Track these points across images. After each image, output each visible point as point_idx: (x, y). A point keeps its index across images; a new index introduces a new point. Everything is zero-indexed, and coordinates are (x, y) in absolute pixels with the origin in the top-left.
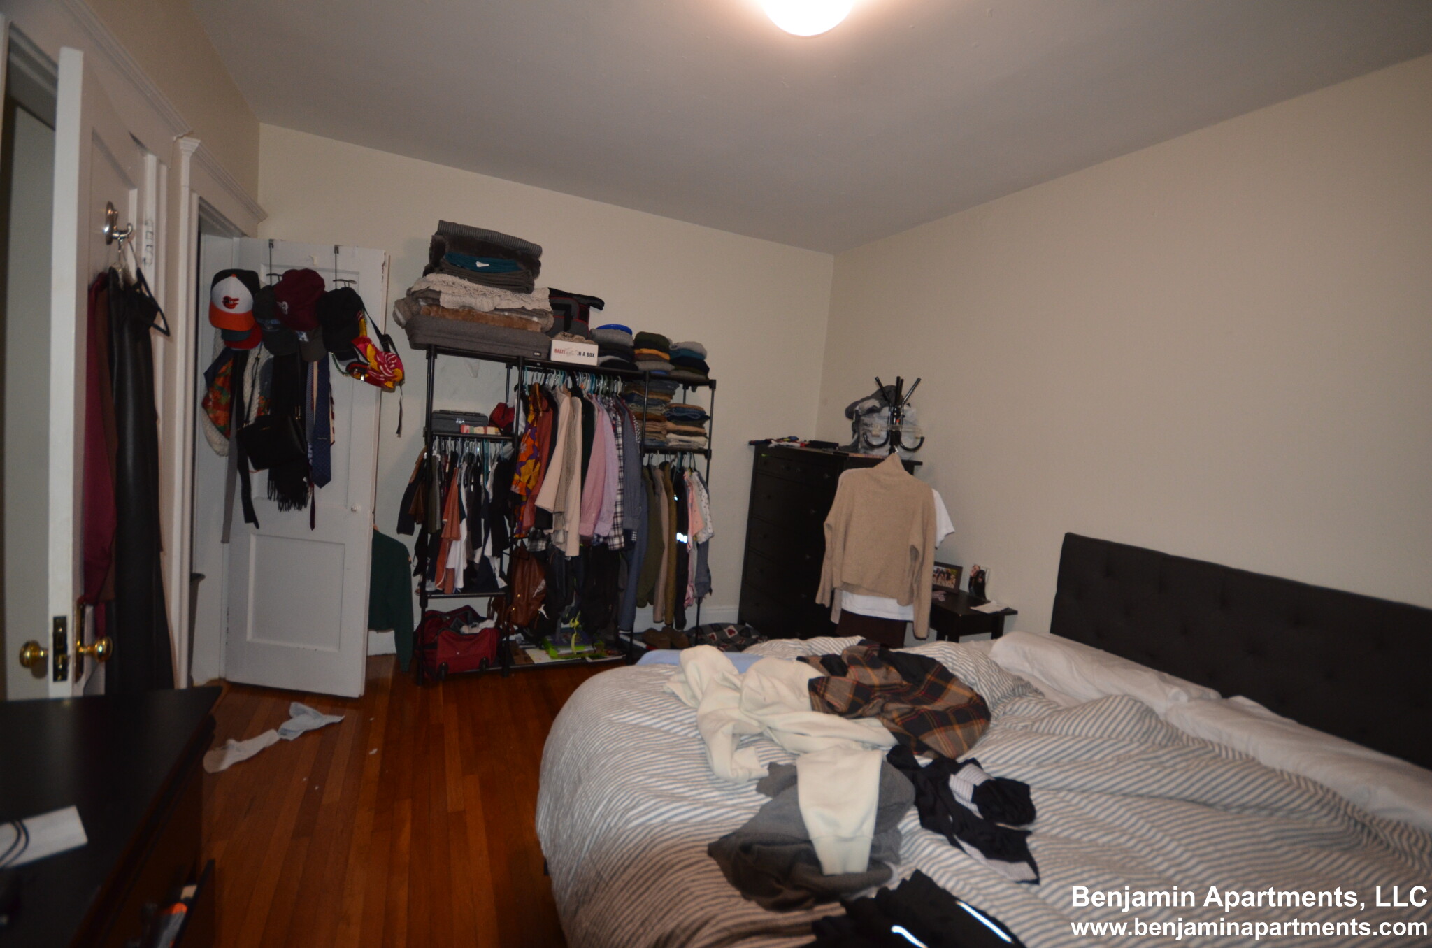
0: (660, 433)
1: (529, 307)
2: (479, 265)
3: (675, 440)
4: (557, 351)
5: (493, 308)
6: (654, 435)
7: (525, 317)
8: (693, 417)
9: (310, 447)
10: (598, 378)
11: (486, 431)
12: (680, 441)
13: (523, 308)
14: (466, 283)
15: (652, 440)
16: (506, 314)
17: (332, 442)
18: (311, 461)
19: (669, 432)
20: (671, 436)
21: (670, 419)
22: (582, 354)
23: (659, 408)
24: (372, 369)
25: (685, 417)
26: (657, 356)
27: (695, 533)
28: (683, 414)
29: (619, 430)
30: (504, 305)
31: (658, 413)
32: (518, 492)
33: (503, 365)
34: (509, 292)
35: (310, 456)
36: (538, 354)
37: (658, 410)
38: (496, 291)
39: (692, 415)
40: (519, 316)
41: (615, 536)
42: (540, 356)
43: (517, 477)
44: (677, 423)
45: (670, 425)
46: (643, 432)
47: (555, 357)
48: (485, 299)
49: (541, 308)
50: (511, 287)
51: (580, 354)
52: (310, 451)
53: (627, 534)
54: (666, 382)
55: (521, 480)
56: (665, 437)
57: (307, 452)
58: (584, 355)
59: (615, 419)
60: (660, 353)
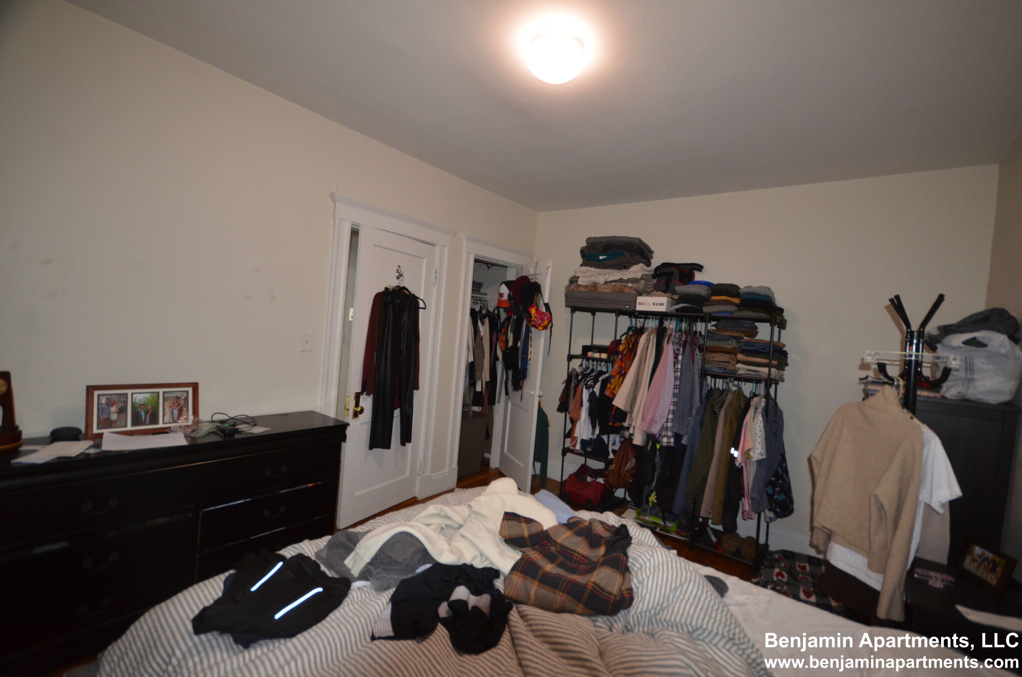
0: (728, 362)
1: (625, 278)
2: (601, 258)
3: (743, 369)
4: (640, 304)
5: (604, 282)
6: (723, 364)
7: (623, 284)
8: (762, 351)
9: (520, 360)
10: (681, 321)
11: (600, 356)
12: (748, 370)
13: (621, 279)
14: (593, 269)
15: (719, 368)
16: (613, 284)
17: (529, 358)
18: (520, 367)
19: (738, 362)
20: (739, 365)
21: (743, 352)
22: (656, 304)
23: (730, 342)
24: (533, 320)
25: (755, 350)
26: (728, 301)
27: (746, 449)
28: (753, 348)
29: (680, 357)
30: (611, 278)
31: (730, 347)
32: (608, 395)
33: (614, 314)
34: (616, 271)
35: (520, 365)
36: (628, 307)
37: (729, 344)
38: (608, 271)
39: (762, 349)
40: (620, 284)
41: (665, 436)
42: (630, 308)
43: (609, 385)
44: (747, 355)
45: (740, 357)
46: (704, 361)
47: (639, 308)
48: (600, 277)
49: (634, 277)
50: (616, 267)
51: (654, 304)
52: (520, 362)
53: (678, 437)
54: (744, 322)
55: (611, 387)
56: (735, 366)
57: (518, 363)
58: (657, 305)
59: (678, 350)
60: (729, 299)
